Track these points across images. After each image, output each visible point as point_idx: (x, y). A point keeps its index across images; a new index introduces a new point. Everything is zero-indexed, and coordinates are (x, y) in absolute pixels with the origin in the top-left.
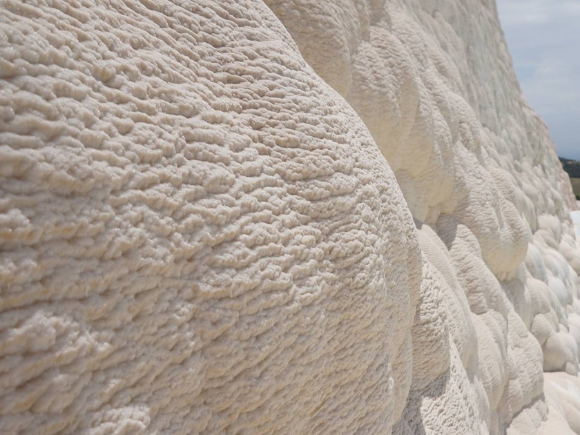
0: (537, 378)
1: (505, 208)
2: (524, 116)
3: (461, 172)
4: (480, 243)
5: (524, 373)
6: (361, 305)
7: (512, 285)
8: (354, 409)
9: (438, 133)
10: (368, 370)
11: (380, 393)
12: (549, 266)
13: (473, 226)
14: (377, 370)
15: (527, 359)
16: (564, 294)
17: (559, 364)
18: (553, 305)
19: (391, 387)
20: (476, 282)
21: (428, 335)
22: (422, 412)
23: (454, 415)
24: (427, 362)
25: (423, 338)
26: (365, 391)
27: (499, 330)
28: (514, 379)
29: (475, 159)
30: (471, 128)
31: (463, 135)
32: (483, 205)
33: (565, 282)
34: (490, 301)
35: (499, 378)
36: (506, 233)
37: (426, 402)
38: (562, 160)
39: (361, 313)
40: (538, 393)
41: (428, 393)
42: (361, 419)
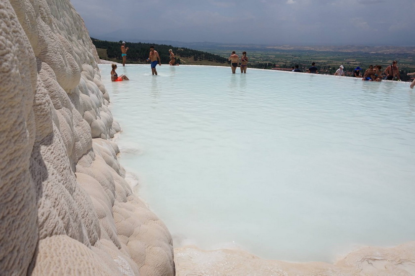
0: (89, 140)
1: (67, 56)
2: (72, 13)
3: (42, 34)
4: (55, 73)
5: (82, 139)
6: (7, 83)
7: (73, 96)
8: (7, 147)
9: (27, 9)
10: (14, 125)
11: (22, 139)
12: (90, 89)
13: (51, 64)
14: (19, 125)
15: (83, 132)
16: (98, 102)
17: (98, 134)
18: (93, 107)
19: (28, 136)
20: (55, 93)
21: (42, 111)
22: (41, 153)
23: (59, 155)
24: (41, 126)
25: (38, 113)
26: (13, 137)
27: (69, 117)
28: (78, 141)
29: (50, 29)
30: (46, 11)
31: (42, 14)
32: (56, 53)
33: (97, 96)
34: (63, 103)
35: (71, 140)
36: (69, 69)
37: (43, 148)
38: (92, 39)
39: (7, 88)
40: (90, 148)
41: (43, 143)
42: (11, 154)
